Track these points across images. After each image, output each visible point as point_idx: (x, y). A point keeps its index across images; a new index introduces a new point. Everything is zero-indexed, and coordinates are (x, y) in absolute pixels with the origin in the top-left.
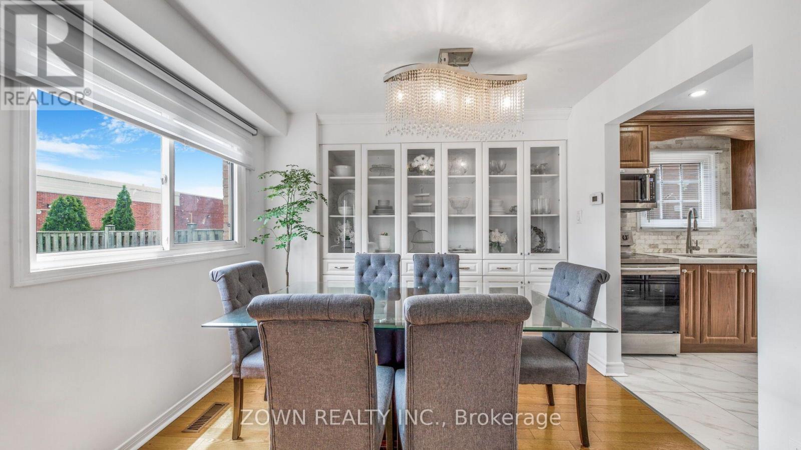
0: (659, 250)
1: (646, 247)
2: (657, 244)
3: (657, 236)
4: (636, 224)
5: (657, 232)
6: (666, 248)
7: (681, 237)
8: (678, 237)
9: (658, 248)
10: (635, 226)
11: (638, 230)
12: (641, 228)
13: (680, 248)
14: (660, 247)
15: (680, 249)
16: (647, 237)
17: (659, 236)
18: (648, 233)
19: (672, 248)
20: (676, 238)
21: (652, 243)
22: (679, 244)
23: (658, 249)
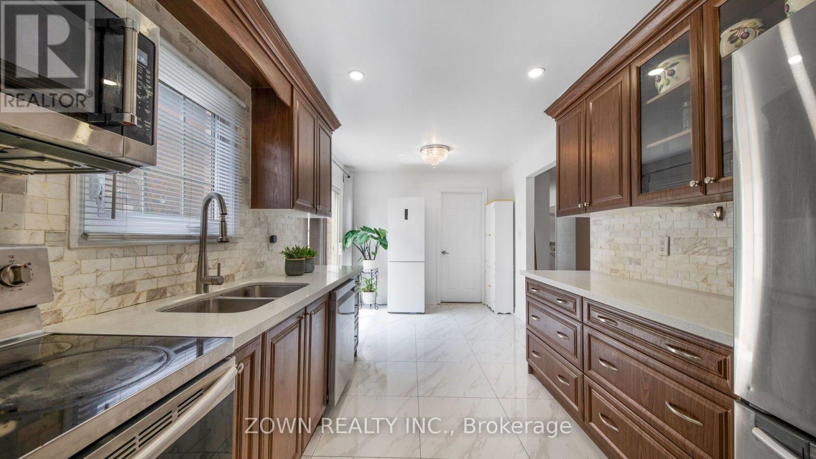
0: (138, 298)
1: (100, 294)
2: (133, 282)
3: (133, 259)
4: (68, 221)
5: (132, 247)
6: (154, 287)
7: (185, 257)
8: (179, 257)
9: (134, 292)
10: (61, 227)
11: (74, 243)
12: (85, 235)
13: (182, 282)
14: (138, 290)
15: (182, 285)
16: (103, 263)
17: (139, 258)
18: (106, 252)
19: (165, 285)
20: (175, 261)
21: (117, 282)
22: (180, 274)
23: (134, 296)
